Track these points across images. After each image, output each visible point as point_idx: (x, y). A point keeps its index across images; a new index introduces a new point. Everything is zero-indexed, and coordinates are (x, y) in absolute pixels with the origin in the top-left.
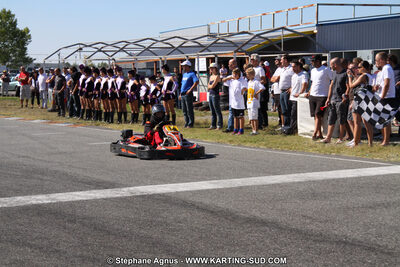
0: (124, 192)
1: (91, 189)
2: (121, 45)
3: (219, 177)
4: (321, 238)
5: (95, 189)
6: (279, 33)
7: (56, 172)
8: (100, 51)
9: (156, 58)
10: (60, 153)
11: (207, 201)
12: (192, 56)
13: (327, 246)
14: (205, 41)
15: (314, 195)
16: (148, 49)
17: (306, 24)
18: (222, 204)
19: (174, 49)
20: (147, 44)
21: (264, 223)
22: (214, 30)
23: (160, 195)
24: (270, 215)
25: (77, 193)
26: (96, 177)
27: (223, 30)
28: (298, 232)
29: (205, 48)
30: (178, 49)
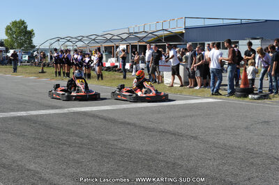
0: (66, 111)
2: (80, 38)
4: (153, 130)
5: (51, 109)
6: (162, 33)
8: (69, 41)
9: (99, 45)
11: (104, 115)
12: (117, 44)
13: (154, 133)
14: (124, 36)
15: (159, 112)
16: (94, 40)
17: (178, 28)
18: (111, 116)
19: (107, 40)
20: (93, 37)
21: (129, 124)
22: (131, 31)
23: (82, 112)
24: (133, 120)
27: (136, 31)
28: (144, 127)
29: (123, 40)
30: (110, 40)
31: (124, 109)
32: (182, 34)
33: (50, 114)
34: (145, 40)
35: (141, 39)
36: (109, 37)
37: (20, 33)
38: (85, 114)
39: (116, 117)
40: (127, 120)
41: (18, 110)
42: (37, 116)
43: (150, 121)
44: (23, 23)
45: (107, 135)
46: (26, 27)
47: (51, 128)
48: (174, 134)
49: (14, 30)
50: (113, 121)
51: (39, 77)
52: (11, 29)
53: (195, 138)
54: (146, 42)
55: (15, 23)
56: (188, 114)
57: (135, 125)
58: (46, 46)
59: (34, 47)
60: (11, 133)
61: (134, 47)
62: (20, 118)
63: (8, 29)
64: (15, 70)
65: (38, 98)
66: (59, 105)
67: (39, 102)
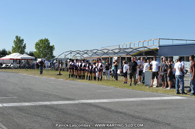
0: (77, 102)
2: (86, 52)
3: (111, 98)
4: (139, 118)
6: (143, 49)
8: (78, 53)
9: (99, 57)
11: (104, 106)
12: (111, 56)
13: (139, 120)
14: (117, 51)
15: (142, 105)
16: (95, 53)
17: (154, 46)
18: (108, 107)
19: (105, 53)
20: (95, 51)
21: (121, 113)
22: (121, 47)
24: (124, 110)
26: (69, 97)
27: (125, 47)
28: (131, 116)
29: (115, 53)
30: (106, 53)
31: (117, 102)
32: (157, 50)
33: (66, 104)
34: (131, 54)
35: (128, 53)
36: (106, 51)
37: (45, 47)
38: (90, 105)
39: (111, 108)
40: (120, 110)
41: (44, 101)
42: (57, 105)
43: (135, 111)
44: (47, 40)
45: (106, 120)
46: (49, 44)
47: (67, 114)
48: (154, 121)
49: (41, 45)
50: (110, 110)
51: (58, 78)
52: (39, 45)
53: (169, 125)
54: (132, 55)
55: (41, 41)
56: (163, 107)
57: (125, 114)
59: (54, 57)
60: (40, 117)
61: (123, 58)
62: (46, 106)
63: (37, 44)
64: (41, 72)
65: (57, 92)
66: (72, 98)
67: (58, 96)
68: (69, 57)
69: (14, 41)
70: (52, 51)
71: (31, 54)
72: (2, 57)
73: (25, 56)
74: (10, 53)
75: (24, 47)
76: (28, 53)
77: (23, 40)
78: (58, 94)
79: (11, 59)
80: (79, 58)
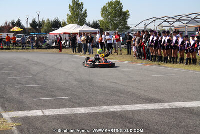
0: (166, 106)
1: (146, 103)
2: (178, 18)
5: (149, 103)
7: (129, 92)
8: (165, 21)
10: (135, 81)
20: (193, 16)
23: (187, 108)
25: (138, 105)
26: (152, 96)
37: (115, 13)
38: (191, 111)
41: (112, 104)
44: (119, 3)
46: (121, 8)
47: (151, 131)
55: (110, 4)
58: (142, 27)
59: (129, 28)
63: (104, 9)
65: (133, 87)
66: (158, 97)
67: (134, 94)
68: (152, 27)
69: (70, 6)
70: (126, 19)
71: (95, 25)
72: (53, 30)
73: (85, 28)
74: (65, 24)
75: (85, 14)
76: (91, 23)
77: (82, 4)
78: (135, 91)
79: (66, 33)
80: (167, 29)
